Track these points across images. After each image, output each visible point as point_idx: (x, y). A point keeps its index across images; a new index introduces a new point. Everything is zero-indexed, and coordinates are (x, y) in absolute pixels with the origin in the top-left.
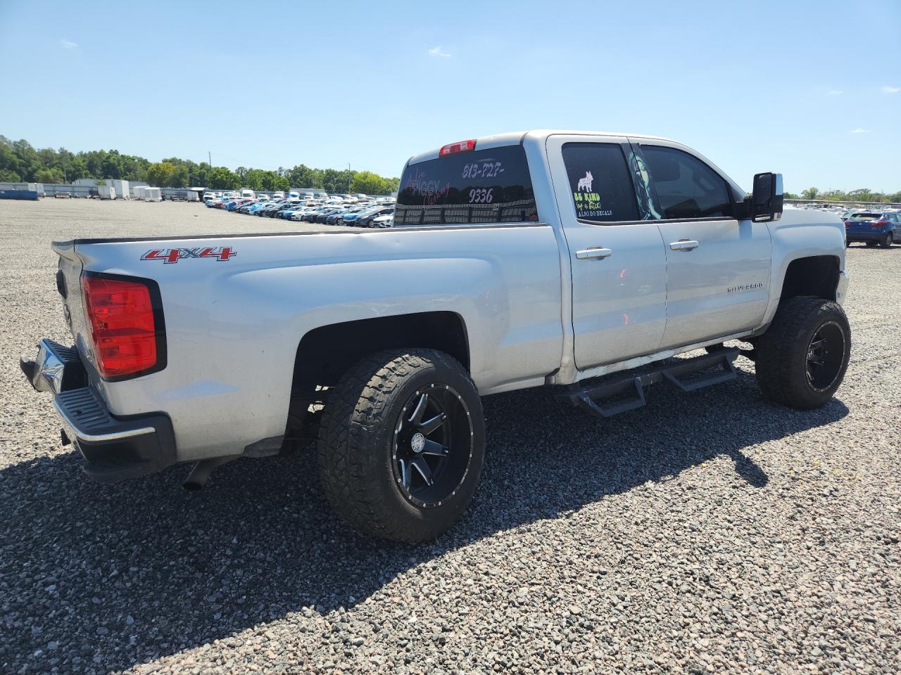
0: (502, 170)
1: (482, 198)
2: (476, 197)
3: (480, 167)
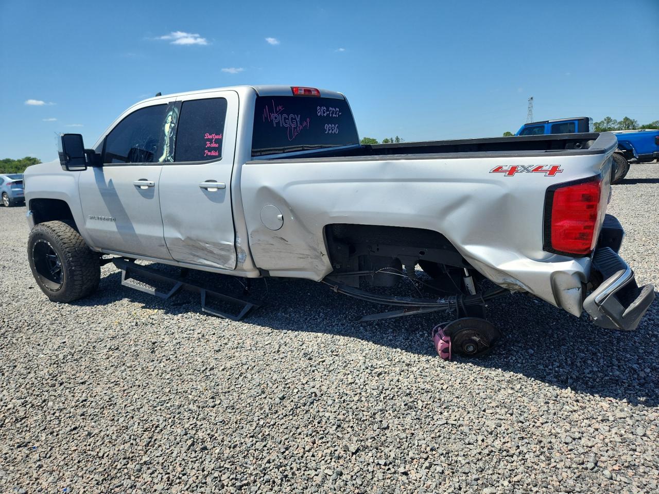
0: (340, 114)
1: (333, 130)
2: (329, 130)
3: (328, 110)
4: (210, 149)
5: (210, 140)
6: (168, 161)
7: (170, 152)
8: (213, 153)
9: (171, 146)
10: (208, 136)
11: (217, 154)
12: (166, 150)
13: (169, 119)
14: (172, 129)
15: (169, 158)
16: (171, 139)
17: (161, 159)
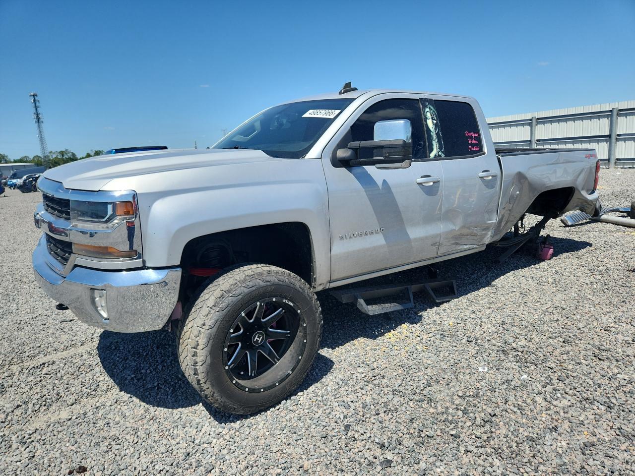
4: (473, 145)
5: (471, 137)
6: (439, 156)
7: (440, 148)
8: (476, 149)
9: (439, 142)
10: (467, 134)
11: (478, 149)
12: (435, 144)
13: (429, 115)
14: (436, 125)
15: (440, 153)
16: (437, 134)
17: (432, 155)
